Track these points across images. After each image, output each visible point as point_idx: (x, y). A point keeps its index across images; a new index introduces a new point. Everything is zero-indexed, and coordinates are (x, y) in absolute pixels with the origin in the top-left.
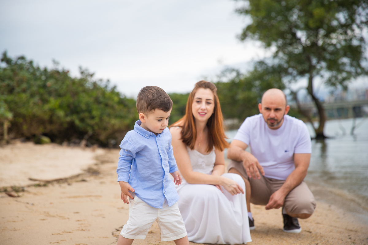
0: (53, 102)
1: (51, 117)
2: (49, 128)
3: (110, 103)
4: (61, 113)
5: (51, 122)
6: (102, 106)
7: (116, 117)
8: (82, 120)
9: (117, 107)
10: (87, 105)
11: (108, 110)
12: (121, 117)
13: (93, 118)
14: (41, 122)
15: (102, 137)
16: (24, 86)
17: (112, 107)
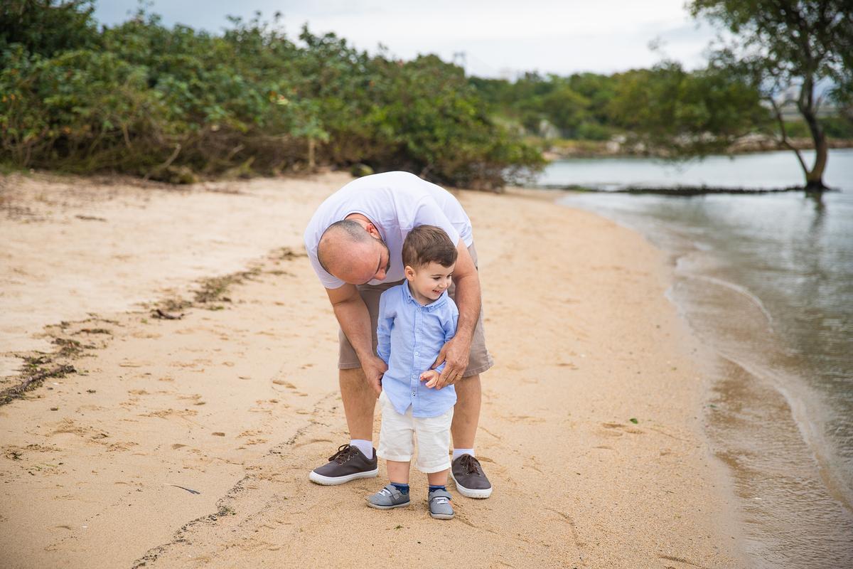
0: (378, 113)
1: (375, 134)
2: (371, 151)
3: (463, 118)
4: (388, 130)
5: (373, 142)
6: (451, 121)
7: (471, 140)
8: (419, 142)
9: (472, 124)
10: (428, 119)
11: (459, 130)
12: (478, 141)
13: (435, 140)
14: (360, 142)
15: (447, 171)
16: (336, 83)
17: (466, 125)
